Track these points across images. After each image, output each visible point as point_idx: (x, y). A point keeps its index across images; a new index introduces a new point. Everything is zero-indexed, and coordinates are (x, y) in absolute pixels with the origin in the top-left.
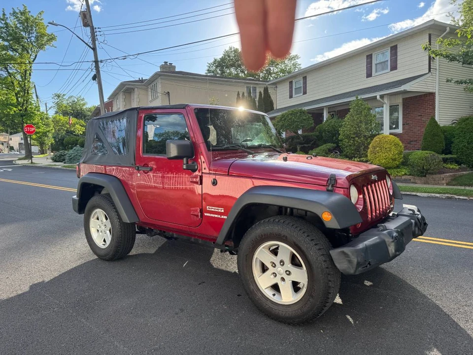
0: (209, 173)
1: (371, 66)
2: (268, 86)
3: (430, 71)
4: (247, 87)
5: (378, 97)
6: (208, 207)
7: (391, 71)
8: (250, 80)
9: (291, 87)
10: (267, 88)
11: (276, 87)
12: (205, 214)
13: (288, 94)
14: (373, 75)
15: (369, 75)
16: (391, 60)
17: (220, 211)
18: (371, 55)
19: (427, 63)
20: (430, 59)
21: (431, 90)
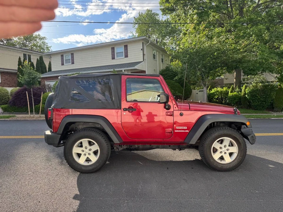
0: (178, 110)
1: (114, 54)
2: (43, 56)
3: (144, 60)
4: (24, 54)
5: (123, 71)
6: (177, 127)
7: (125, 57)
8: (24, 49)
9: (62, 59)
10: (42, 57)
11: (51, 57)
12: (175, 131)
13: (61, 62)
14: (115, 58)
15: (113, 58)
16: (125, 52)
17: (185, 128)
18: (114, 48)
19: (143, 56)
20: (143, 54)
21: (144, 70)
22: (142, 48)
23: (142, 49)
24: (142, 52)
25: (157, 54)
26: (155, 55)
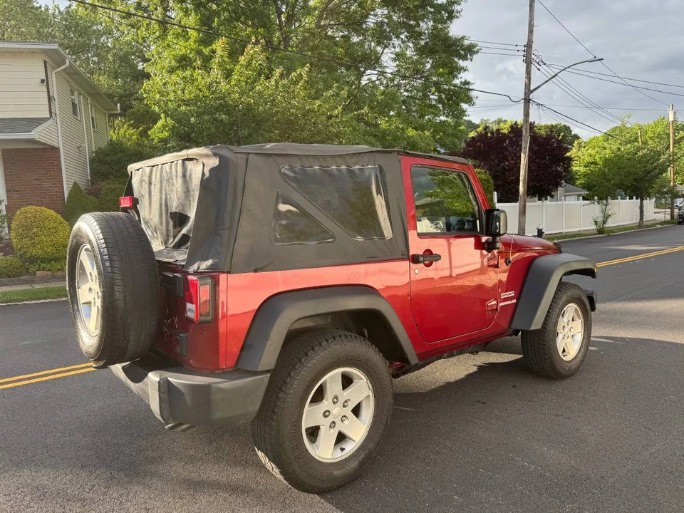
3: (51, 115)
6: (502, 295)
17: (511, 295)
19: (47, 102)
20: (50, 98)
21: (55, 144)
22: (44, 78)
23: (42, 81)
24: (46, 90)
25: (80, 102)
26: (76, 105)
